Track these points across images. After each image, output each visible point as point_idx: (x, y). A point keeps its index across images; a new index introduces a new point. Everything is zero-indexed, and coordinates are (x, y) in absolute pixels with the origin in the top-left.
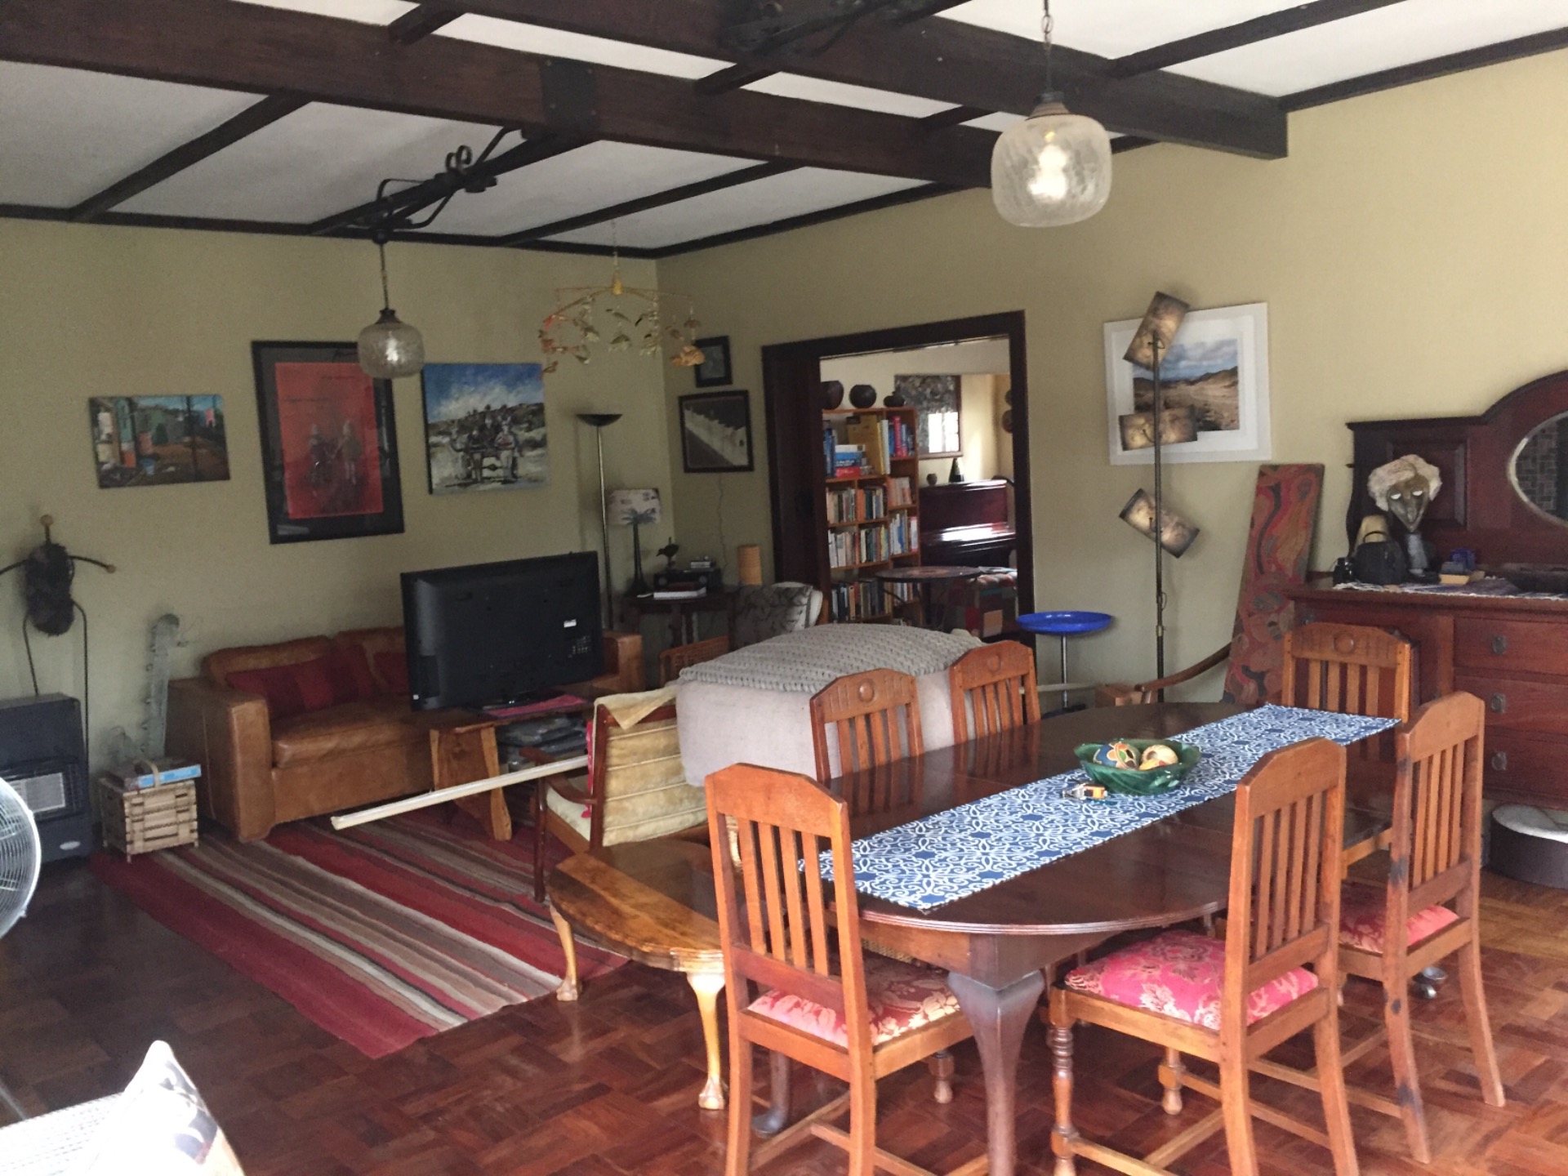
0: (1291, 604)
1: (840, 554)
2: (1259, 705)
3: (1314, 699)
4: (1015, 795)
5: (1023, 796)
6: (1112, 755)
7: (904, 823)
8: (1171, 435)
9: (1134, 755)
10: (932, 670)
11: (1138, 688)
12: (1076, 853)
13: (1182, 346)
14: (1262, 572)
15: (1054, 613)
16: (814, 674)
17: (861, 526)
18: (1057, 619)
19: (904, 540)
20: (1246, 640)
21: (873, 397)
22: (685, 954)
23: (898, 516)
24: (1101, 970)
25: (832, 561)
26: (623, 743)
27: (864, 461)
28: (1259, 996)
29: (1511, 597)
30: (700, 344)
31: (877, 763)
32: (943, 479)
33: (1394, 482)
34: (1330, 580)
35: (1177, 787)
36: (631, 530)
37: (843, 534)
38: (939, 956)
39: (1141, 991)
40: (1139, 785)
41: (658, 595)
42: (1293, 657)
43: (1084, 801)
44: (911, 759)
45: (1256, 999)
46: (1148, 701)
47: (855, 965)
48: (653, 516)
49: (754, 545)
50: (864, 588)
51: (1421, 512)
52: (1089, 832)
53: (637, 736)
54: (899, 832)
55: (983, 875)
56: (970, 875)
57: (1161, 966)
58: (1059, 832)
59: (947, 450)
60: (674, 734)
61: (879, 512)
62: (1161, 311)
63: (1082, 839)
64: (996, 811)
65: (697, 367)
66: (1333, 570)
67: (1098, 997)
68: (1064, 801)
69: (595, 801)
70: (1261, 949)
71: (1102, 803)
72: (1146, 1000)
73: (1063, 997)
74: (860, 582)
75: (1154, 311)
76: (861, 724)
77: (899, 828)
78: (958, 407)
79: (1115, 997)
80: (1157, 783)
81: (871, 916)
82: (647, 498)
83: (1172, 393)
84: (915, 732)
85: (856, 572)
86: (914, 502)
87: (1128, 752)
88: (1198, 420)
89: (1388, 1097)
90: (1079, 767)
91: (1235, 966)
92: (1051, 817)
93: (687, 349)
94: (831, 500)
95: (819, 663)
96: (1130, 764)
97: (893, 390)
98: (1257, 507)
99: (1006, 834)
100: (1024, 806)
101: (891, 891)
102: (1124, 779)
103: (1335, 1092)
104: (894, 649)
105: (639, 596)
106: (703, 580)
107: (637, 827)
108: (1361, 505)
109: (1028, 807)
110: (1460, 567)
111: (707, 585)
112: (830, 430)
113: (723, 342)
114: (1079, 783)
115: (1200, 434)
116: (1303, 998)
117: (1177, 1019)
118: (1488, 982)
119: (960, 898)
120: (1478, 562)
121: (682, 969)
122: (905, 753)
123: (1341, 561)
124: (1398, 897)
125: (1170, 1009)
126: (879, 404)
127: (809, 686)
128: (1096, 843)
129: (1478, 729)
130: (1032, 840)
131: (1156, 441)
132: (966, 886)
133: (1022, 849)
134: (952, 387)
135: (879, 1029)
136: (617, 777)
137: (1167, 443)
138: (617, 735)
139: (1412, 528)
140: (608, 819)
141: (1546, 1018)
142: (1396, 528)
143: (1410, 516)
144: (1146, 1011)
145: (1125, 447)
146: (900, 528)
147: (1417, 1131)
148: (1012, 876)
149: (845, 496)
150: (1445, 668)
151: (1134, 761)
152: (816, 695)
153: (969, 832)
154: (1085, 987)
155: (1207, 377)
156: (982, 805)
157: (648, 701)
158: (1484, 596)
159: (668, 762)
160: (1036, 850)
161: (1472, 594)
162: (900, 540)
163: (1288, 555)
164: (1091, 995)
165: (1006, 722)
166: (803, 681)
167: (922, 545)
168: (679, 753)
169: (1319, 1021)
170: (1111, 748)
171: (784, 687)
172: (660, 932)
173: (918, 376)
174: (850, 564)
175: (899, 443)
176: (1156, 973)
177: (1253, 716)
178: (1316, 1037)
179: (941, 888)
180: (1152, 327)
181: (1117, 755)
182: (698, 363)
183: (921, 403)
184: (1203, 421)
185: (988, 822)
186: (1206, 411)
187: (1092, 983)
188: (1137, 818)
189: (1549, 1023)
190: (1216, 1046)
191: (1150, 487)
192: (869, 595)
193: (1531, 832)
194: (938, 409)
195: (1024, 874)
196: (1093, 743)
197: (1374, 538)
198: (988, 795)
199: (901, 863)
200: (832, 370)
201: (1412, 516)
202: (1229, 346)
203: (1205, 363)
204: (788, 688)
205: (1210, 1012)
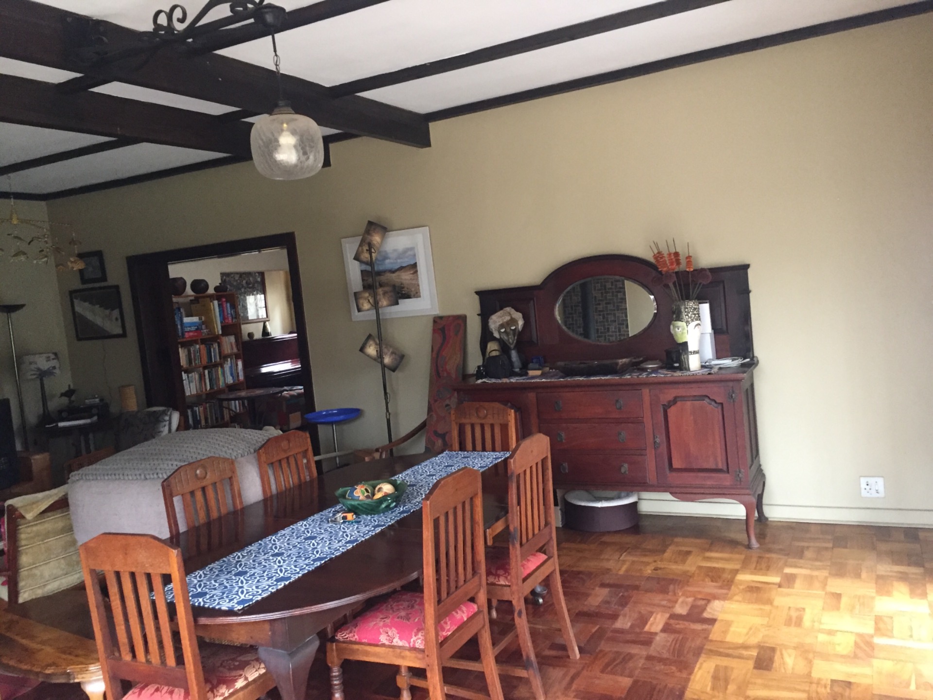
0: (456, 394)
1: (191, 386)
2: (442, 452)
3: (469, 445)
4: (301, 526)
5: (305, 525)
6: (357, 493)
7: (228, 555)
8: (384, 302)
9: (370, 491)
10: (246, 454)
11: (377, 450)
12: (336, 556)
13: (385, 251)
14: (440, 377)
15: (327, 411)
16: (166, 465)
17: (205, 368)
18: (329, 414)
19: (234, 374)
20: (435, 416)
21: (207, 287)
22: (78, 670)
23: (229, 359)
24: (356, 626)
25: (186, 391)
26: (29, 530)
27: (204, 327)
28: (446, 623)
29: (562, 380)
30: (81, 256)
31: (212, 519)
32: (258, 335)
33: (501, 322)
34: (474, 378)
35: (396, 506)
36: (38, 382)
37: (193, 374)
38: (252, 638)
39: (380, 634)
40: (373, 508)
41: (61, 424)
42: (456, 423)
43: (342, 523)
44: (235, 512)
45: (445, 625)
46: (384, 456)
47: (194, 656)
48: (55, 371)
49: (129, 386)
50: (210, 407)
51: (516, 338)
52: (344, 542)
53: (41, 523)
54: (224, 561)
55: (278, 580)
56: (270, 582)
57: (391, 616)
58: (327, 545)
59: (260, 317)
60: (68, 517)
61: (215, 358)
62: (371, 232)
63: (340, 547)
64: (288, 537)
65: (81, 272)
66: (475, 372)
67: (355, 643)
68: (330, 524)
69: (9, 573)
70: (444, 595)
71: (352, 522)
72: (383, 639)
73: (334, 647)
74: (206, 403)
75: (368, 232)
76: (199, 495)
77: (224, 559)
78: (264, 292)
79: (364, 641)
80: (383, 506)
81: (203, 621)
82: (48, 359)
83: (383, 278)
84: (236, 494)
85: (204, 397)
86: (238, 350)
87: (366, 490)
88: (398, 293)
89: (519, 666)
90: (338, 502)
91: (430, 608)
92: (322, 536)
93: (72, 259)
94: (182, 353)
95: (170, 458)
96: (367, 497)
97: (220, 282)
98: (434, 340)
99: (294, 551)
100: (306, 532)
101: (217, 602)
102: (365, 506)
103: (492, 670)
104: (221, 443)
105: (47, 426)
106: (94, 411)
107: (45, 586)
108: (486, 336)
109: (308, 532)
110: (537, 366)
111: (98, 415)
112: (179, 309)
113: (99, 254)
114: (338, 512)
115: (400, 301)
116: (470, 619)
117: (401, 646)
118: (565, 590)
119: (263, 598)
120: (545, 362)
121: (76, 681)
122: (231, 508)
123: (479, 367)
124: (515, 551)
125: (397, 642)
126: (211, 291)
127: (162, 474)
128: (349, 548)
129: (547, 453)
130: (310, 552)
131: (376, 306)
132: (267, 589)
133: (304, 559)
134: (259, 279)
135: (214, 694)
136: (26, 554)
137: (382, 307)
138: (23, 524)
139: (512, 346)
140: (21, 584)
141: (597, 604)
142: (504, 347)
143: (511, 341)
144: (383, 645)
145: (359, 310)
146: (231, 368)
147: (537, 683)
148: (297, 577)
149: (192, 349)
150: (534, 420)
151: (370, 494)
152: (166, 479)
153: (270, 554)
154: (347, 638)
155: (401, 268)
156: (279, 535)
157: (47, 498)
158: (549, 380)
159: (65, 538)
160: (312, 558)
161: (543, 380)
162: (232, 374)
163: (452, 365)
164: (351, 642)
165: (296, 481)
166: (158, 471)
167: (246, 376)
168: (73, 531)
169: (480, 631)
170: (356, 489)
171: (145, 476)
172: (59, 658)
173: (237, 273)
174: (199, 392)
175: (226, 314)
176: (388, 621)
177: (437, 459)
178: (479, 640)
179: (250, 593)
180: (367, 241)
181: (360, 493)
182: (81, 268)
183: (240, 289)
184: (401, 293)
185: (283, 546)
186: (402, 287)
187: (351, 635)
188: (373, 529)
189: (599, 606)
190: (424, 658)
191: (374, 332)
192: (213, 411)
193: (583, 504)
194: (251, 293)
195: (304, 575)
196: (346, 487)
197: (494, 354)
198: (283, 529)
199: (225, 582)
200: (176, 270)
201: (511, 340)
202: (410, 251)
203: (399, 261)
204: (148, 477)
205: (419, 638)
